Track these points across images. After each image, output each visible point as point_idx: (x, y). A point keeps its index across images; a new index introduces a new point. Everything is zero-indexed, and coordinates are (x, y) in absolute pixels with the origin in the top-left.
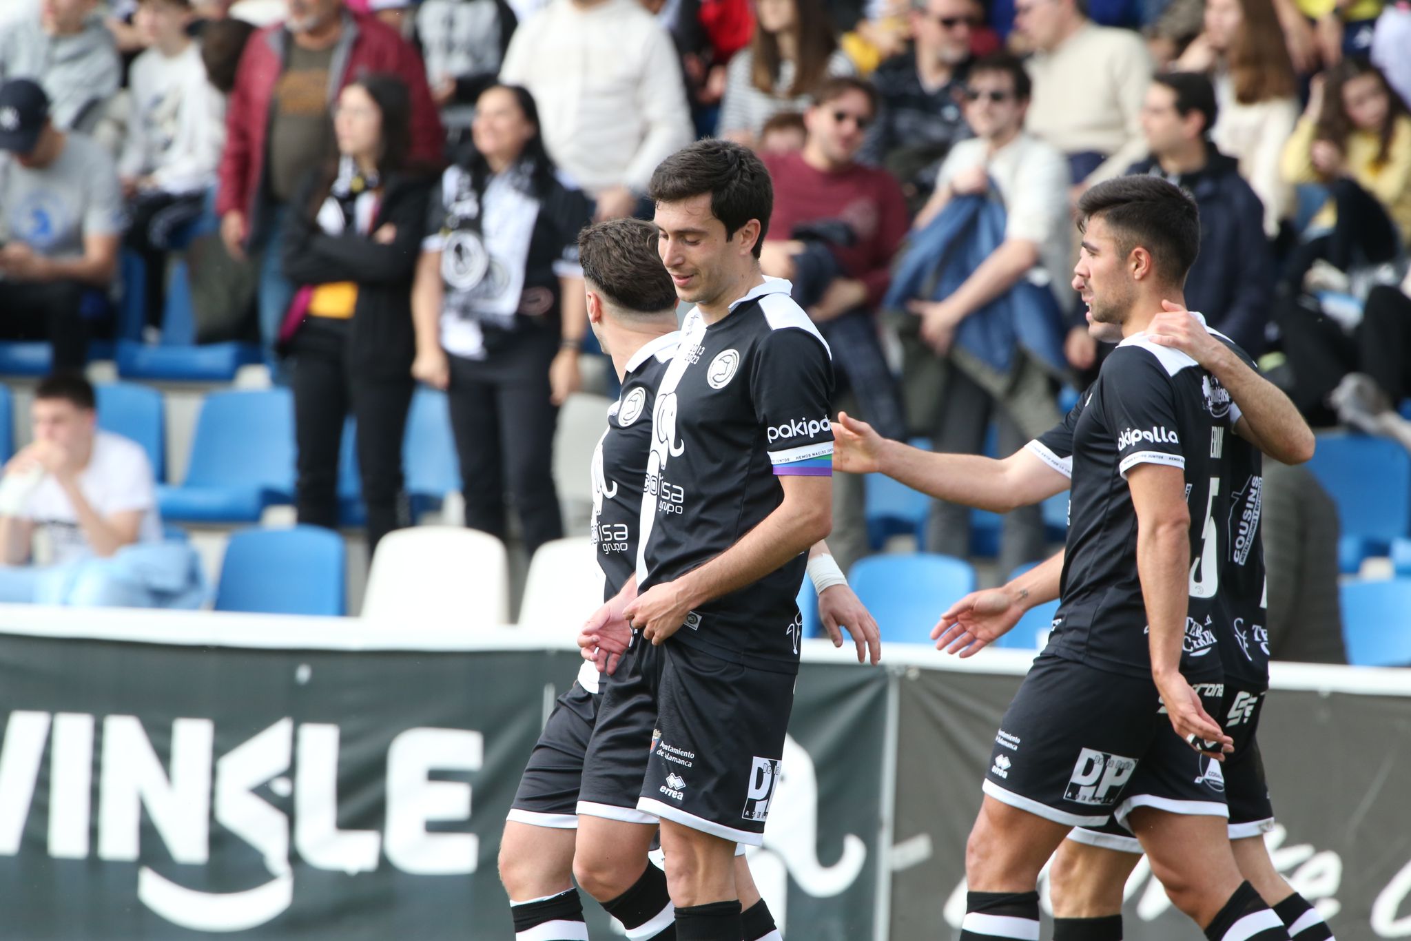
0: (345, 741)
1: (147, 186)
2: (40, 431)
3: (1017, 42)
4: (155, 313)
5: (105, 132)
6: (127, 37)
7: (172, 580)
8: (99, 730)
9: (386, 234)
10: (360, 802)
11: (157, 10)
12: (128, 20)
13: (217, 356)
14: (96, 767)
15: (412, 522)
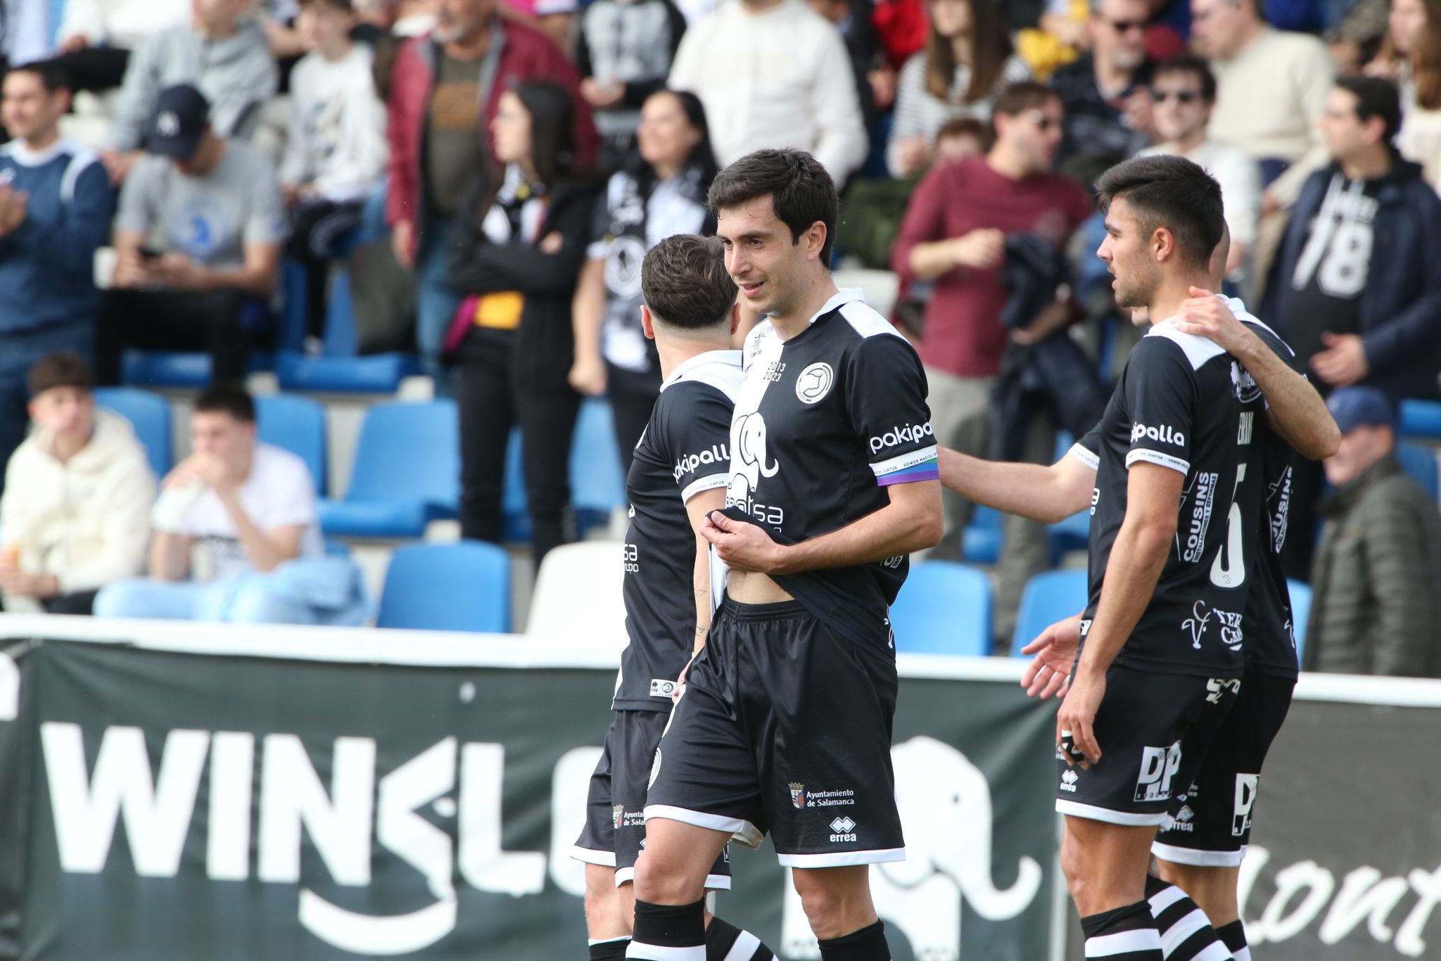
0: (510, 760)
1: (308, 194)
2: (200, 443)
3: (1198, 47)
4: (317, 323)
5: (264, 138)
6: (285, 41)
7: (333, 596)
8: (259, 749)
9: (553, 243)
10: (526, 822)
11: (320, 14)
12: (290, 24)
13: (380, 368)
14: (256, 787)
15: (579, 537)
